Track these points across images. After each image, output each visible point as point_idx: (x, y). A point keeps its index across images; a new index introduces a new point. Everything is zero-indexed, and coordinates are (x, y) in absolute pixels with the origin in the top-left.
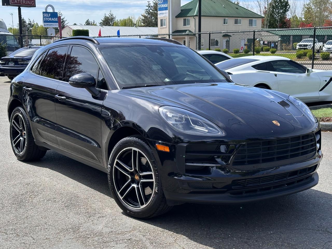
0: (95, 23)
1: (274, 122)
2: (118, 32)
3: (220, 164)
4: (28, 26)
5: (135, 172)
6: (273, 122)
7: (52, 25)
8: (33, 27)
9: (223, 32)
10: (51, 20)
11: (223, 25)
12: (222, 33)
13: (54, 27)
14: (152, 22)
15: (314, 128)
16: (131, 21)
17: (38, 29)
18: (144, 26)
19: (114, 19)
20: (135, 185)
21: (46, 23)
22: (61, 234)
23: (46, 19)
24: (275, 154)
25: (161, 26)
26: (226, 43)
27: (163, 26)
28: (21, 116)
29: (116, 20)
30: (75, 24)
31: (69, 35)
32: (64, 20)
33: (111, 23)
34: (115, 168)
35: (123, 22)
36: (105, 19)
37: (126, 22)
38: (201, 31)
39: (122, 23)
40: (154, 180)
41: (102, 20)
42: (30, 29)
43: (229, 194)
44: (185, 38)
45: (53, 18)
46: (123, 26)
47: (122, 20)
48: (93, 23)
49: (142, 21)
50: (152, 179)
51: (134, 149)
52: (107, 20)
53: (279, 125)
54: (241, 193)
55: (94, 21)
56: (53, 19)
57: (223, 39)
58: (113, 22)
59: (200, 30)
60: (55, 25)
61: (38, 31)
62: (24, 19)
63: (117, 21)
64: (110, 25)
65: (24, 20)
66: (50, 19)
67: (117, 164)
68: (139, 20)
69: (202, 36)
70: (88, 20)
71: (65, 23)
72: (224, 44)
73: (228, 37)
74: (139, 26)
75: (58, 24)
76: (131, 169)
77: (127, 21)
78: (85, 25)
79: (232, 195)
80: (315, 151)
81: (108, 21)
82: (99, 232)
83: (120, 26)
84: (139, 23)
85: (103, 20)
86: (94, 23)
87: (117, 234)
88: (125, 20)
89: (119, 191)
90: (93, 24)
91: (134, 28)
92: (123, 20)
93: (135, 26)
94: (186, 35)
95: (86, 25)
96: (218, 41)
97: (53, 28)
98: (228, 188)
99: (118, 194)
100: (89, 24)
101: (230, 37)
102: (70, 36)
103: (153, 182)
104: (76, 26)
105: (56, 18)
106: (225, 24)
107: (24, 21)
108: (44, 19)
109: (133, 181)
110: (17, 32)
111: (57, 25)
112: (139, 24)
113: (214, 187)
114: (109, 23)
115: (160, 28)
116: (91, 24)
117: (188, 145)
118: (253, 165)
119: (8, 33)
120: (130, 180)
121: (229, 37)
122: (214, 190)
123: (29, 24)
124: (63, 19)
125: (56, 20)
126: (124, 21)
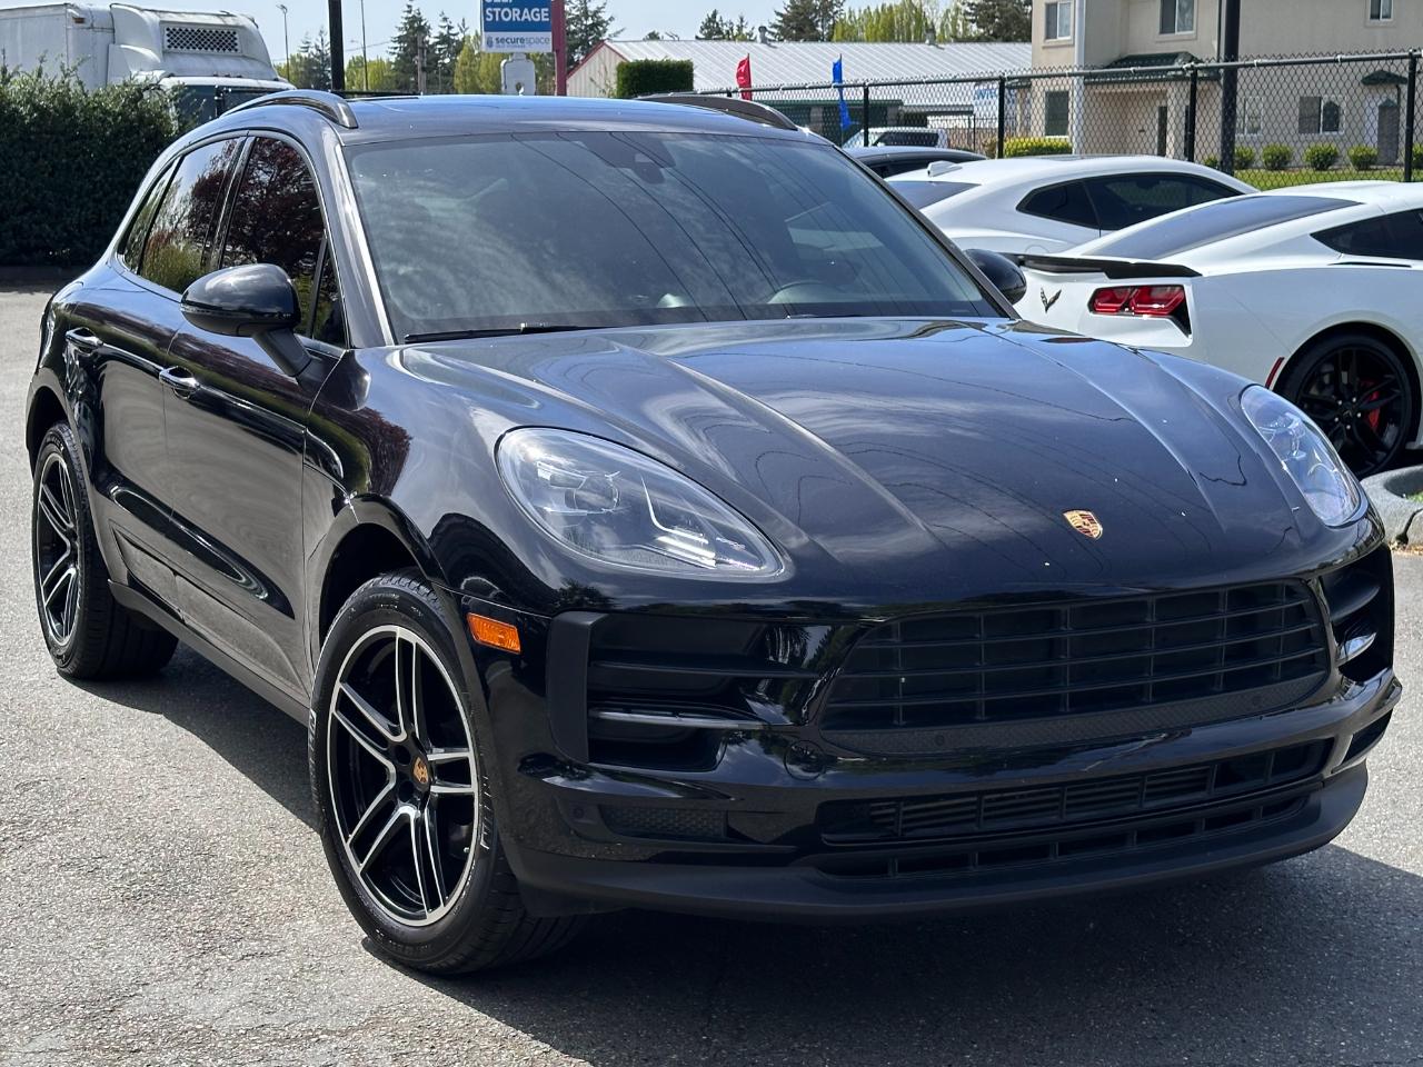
0: (745, 31)
1: (1074, 518)
2: (837, 70)
3: (760, 720)
4: (439, 46)
5: (412, 748)
6: (1068, 516)
7: (522, 40)
8: (462, 52)
9: (1259, 61)
10: (521, 16)
11: (1366, 27)
12: (1252, 65)
13: (533, 49)
14: (1018, 18)
15: (1337, 552)
16: (919, 16)
17: (483, 64)
18: (979, 39)
19: (836, 9)
20: (408, 810)
21: (495, 35)
22: (23, 1026)
23: (494, 13)
24: (1065, 680)
25: (1048, 37)
26: (1380, 114)
27: (1059, 39)
28: (65, 466)
29: (846, 10)
30: (653, 36)
31: (603, 87)
32: (604, 16)
33: (820, 29)
34: (336, 722)
35: (878, 22)
36: (792, 8)
37: (892, 19)
38: (1241, 52)
39: (872, 27)
40: (473, 788)
41: (778, 14)
42: (444, 64)
43: (813, 873)
44: (1164, 94)
45: (526, 10)
46: (876, 41)
47: (873, 10)
48: (735, 28)
49: (970, 14)
50: (468, 782)
51: (401, 632)
52: (801, 10)
53: (1097, 530)
54: (880, 869)
55: (742, 20)
56: (528, 15)
57: (1362, 98)
58: (831, 23)
59: (1232, 49)
60: (538, 41)
61: (483, 71)
62: (424, 16)
63: (850, 17)
64: (816, 38)
65: (421, 20)
66: (515, 14)
67: (344, 704)
68: (957, 9)
69: (1241, 80)
70: (714, 15)
71: (607, 33)
72: (1368, 125)
73: (1393, 85)
74: (958, 40)
75: (549, 35)
76: (396, 732)
77: (897, 17)
78: (697, 37)
79: (830, 877)
80: (1322, 670)
81: (806, 18)
82: (199, 1027)
83: (861, 40)
84: (954, 24)
85: (784, 12)
86: (740, 28)
87: (280, 1041)
88: (891, 7)
89: (351, 833)
90: (735, 32)
91: (924, 49)
92: (877, 10)
93: (927, 42)
94: (1174, 80)
95: (705, 39)
96: (1337, 108)
97: (528, 56)
98: (802, 845)
99: (347, 846)
100: (720, 32)
101: (1400, 86)
102: (604, 91)
103: (470, 798)
104: (654, 43)
105: (543, 10)
106: (1376, 21)
107: (422, 24)
108: (485, 16)
109: (407, 790)
110: (390, 77)
111: (546, 40)
112: (956, 31)
113: (733, 835)
114: (813, 26)
115: (1044, 48)
116: (728, 32)
117: (602, 620)
118: (936, 731)
119: (275, 83)
120: (391, 785)
121: (1397, 86)
122: (734, 851)
123: (444, 39)
124: (596, 12)
125: (543, 19)
126: (882, 17)
